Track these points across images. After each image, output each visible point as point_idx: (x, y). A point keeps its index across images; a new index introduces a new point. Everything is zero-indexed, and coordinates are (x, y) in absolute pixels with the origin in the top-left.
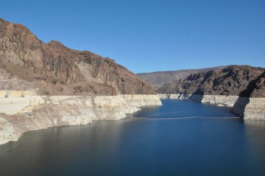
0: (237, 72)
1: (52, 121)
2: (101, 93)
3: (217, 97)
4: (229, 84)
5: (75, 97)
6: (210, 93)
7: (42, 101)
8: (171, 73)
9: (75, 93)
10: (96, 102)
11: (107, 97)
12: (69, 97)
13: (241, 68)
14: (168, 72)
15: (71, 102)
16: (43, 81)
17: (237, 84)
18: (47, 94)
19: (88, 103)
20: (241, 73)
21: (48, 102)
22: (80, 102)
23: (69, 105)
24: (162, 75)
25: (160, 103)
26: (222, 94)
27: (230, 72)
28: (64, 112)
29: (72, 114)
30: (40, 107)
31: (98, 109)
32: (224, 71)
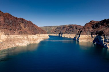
0: (73, 27)
1: (12, 45)
2: (30, 34)
3: (67, 35)
4: (71, 30)
5: (20, 35)
6: (65, 34)
7: (6, 37)
8: (50, 27)
9: (20, 34)
10: (28, 37)
11: (32, 35)
12: (18, 35)
13: (74, 25)
14: (49, 27)
15: (19, 37)
16: (5, 29)
17: (73, 31)
18: (8, 34)
19: (26, 38)
20: (74, 27)
21: (9, 38)
22: (22, 37)
23: (18, 38)
24: (47, 28)
25: (49, 37)
26: (69, 34)
27: (71, 27)
28: (16, 41)
29: (20, 42)
30: (6, 40)
31: (29, 40)
32: (69, 26)
